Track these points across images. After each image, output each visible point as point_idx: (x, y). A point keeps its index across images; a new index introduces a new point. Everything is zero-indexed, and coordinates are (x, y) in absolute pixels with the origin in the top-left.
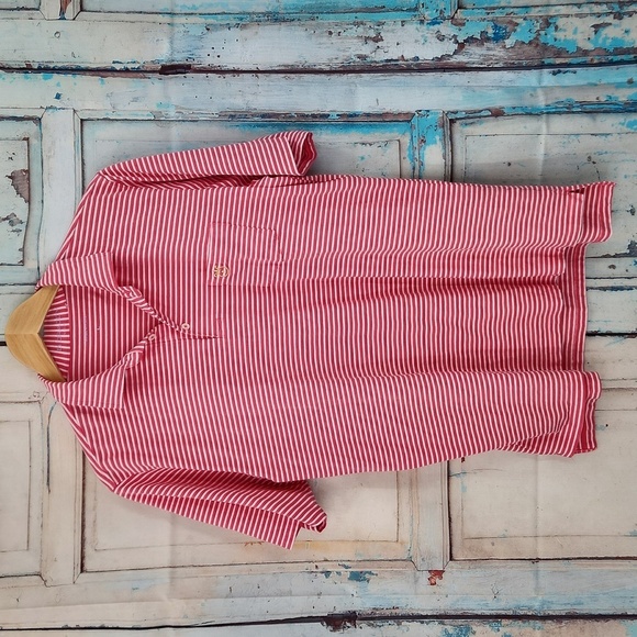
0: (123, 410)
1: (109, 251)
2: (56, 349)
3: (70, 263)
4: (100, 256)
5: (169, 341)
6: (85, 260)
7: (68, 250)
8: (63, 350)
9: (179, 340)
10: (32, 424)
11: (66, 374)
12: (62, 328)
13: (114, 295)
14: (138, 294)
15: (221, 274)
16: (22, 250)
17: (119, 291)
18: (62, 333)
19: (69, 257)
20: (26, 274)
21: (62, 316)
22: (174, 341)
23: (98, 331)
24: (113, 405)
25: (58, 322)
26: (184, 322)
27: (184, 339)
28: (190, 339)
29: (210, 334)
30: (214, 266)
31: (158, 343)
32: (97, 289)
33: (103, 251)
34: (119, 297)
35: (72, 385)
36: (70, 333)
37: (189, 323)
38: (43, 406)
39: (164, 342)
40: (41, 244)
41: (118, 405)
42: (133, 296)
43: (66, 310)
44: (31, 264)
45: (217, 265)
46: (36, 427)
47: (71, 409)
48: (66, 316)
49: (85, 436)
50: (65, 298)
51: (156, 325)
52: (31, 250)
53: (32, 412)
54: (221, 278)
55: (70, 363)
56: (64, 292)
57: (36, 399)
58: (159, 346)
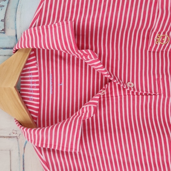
0: (79, 153)
1: (71, 19)
2: (28, 99)
3: (39, 29)
4: (63, 24)
5: (116, 96)
6: (51, 28)
7: (38, 20)
8: (34, 100)
9: (125, 95)
10: (12, 153)
11: (36, 119)
12: (33, 83)
13: (73, 57)
14: (95, 57)
15: (162, 41)
16: (4, 20)
17: (79, 54)
18: (33, 87)
19: (39, 25)
20: (6, 40)
21: (33, 74)
22: (121, 96)
23: (61, 86)
24: (71, 149)
25: (31, 78)
26: (129, 81)
27: (129, 95)
28: (133, 95)
29: (151, 91)
30: (157, 34)
31: (108, 97)
32: (61, 52)
33: (66, 20)
34: (78, 59)
35: (39, 131)
36: (40, 87)
37: (133, 82)
38: (20, 140)
39: (112, 97)
40: (18, 16)
41: (76, 149)
42: (91, 59)
43: (36, 69)
44: (10, 32)
45: (160, 33)
46: (15, 154)
47: (40, 149)
48: (37, 74)
49: (49, 169)
50: (35, 59)
51: (106, 83)
52: (10, 21)
53: (12, 144)
54: (161, 45)
55: (39, 110)
56: (35, 55)
57: (14, 135)
58: (108, 100)
